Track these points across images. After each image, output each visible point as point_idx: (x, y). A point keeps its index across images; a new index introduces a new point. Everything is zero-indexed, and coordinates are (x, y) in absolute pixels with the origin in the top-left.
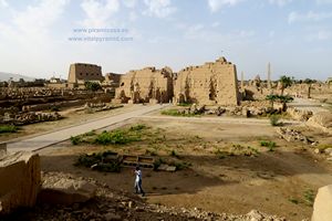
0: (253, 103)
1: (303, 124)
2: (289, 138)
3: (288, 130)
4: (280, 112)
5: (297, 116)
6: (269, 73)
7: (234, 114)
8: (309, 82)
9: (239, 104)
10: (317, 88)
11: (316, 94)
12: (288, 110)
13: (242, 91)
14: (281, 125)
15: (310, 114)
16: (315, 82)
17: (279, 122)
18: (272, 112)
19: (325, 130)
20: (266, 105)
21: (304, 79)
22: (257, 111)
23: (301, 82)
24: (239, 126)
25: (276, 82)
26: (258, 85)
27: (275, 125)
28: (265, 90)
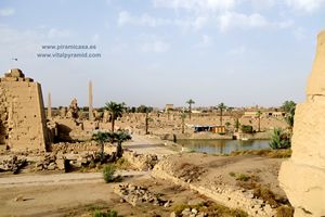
0: (71, 146)
1: (147, 176)
2: (133, 201)
3: (131, 188)
4: (114, 160)
5: (138, 164)
6: (91, 97)
7: (43, 168)
8: (145, 110)
9: (48, 149)
10: (155, 118)
11: (155, 127)
12: (125, 155)
13: (52, 126)
14: (119, 179)
15: (155, 159)
16: (151, 110)
17: (116, 175)
18: (102, 160)
19: (176, 181)
20: (93, 149)
21: (137, 107)
22: (80, 160)
23: (133, 110)
24: (56, 189)
25: (101, 110)
26: (75, 116)
27: (110, 180)
28: (86, 123)
